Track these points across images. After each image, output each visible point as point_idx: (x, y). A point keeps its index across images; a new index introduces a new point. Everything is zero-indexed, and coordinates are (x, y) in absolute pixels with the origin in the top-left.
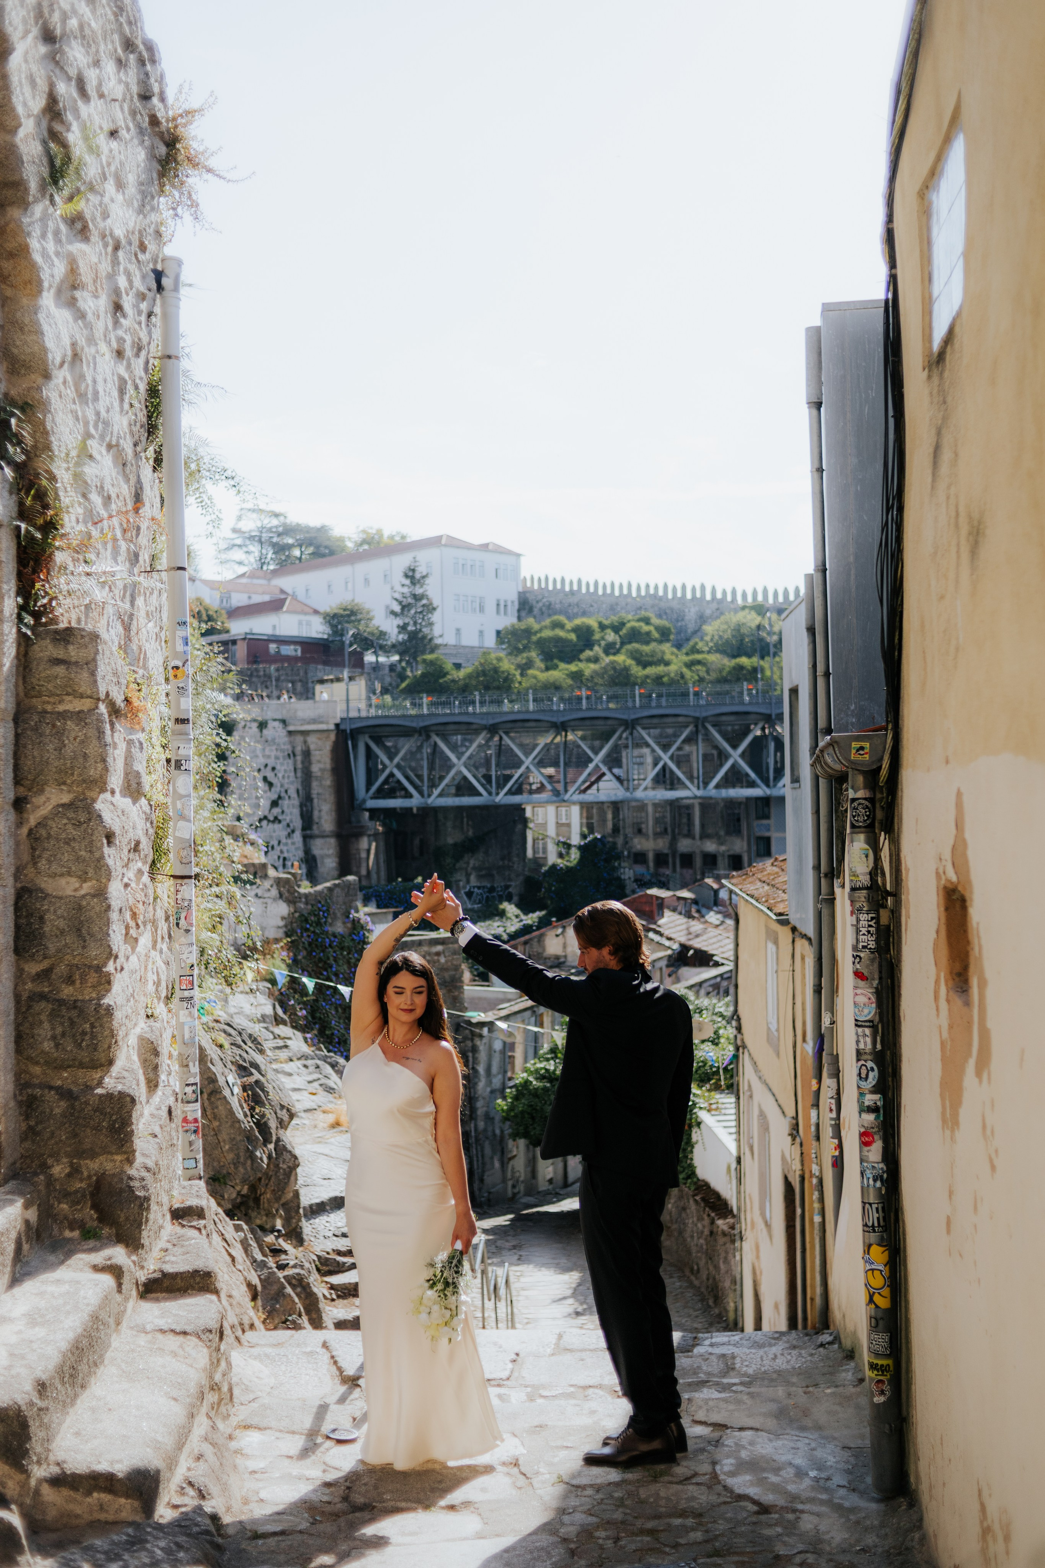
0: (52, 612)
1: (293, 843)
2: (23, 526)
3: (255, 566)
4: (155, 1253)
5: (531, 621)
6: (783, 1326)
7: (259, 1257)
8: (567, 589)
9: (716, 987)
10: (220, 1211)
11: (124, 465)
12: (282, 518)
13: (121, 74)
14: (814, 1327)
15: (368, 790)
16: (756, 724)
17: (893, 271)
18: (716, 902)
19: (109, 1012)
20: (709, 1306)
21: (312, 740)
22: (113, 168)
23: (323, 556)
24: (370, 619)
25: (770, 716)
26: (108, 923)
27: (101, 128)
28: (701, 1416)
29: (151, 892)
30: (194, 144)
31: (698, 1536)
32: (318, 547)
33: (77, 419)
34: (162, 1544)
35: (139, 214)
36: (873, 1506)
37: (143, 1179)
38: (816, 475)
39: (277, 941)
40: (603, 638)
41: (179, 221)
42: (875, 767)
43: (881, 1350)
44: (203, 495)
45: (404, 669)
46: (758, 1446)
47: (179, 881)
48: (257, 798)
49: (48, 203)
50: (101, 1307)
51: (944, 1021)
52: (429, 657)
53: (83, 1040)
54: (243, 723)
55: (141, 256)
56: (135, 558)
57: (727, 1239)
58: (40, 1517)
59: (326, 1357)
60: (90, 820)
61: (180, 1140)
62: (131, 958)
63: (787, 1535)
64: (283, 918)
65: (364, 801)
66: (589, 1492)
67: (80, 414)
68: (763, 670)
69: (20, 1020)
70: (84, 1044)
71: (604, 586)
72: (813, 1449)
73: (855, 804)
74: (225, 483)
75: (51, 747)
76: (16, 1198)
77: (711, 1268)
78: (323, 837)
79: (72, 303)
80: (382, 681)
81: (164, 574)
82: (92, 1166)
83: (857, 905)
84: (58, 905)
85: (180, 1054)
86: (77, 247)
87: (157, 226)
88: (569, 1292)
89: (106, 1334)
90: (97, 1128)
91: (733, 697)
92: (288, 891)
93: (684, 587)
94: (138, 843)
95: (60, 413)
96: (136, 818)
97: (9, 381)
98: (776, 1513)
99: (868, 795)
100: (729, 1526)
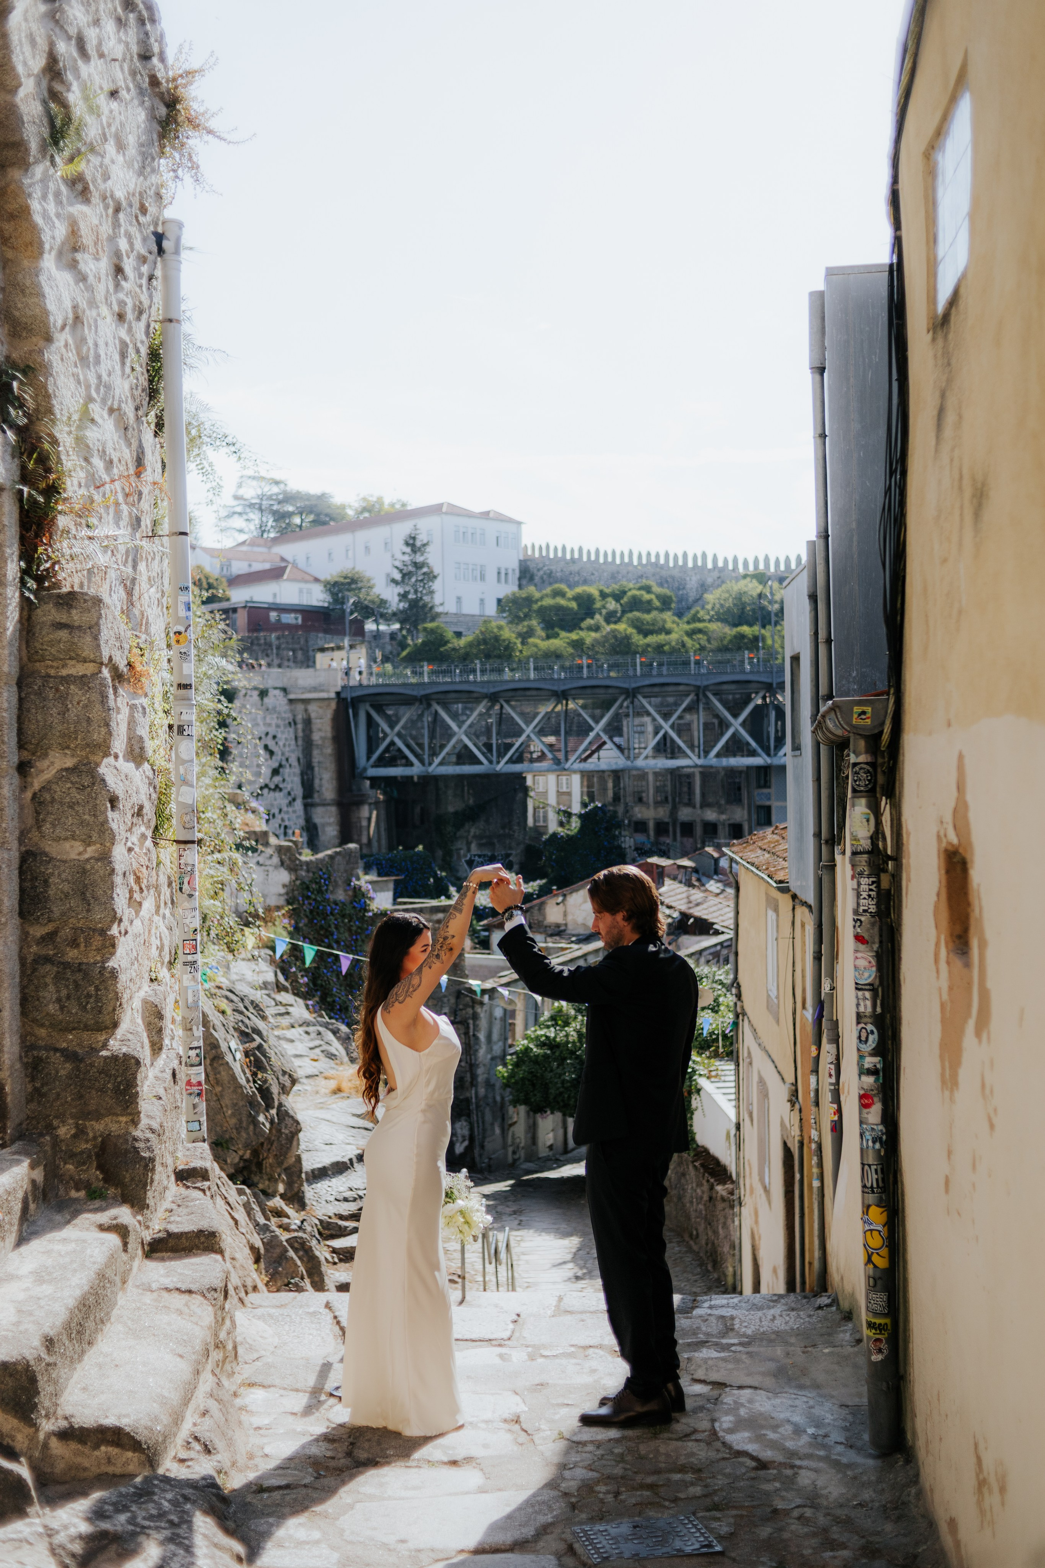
0: (55, 576)
1: (294, 812)
2: (26, 489)
3: (255, 534)
4: (160, 1213)
5: (532, 589)
6: (781, 1289)
7: (262, 1220)
8: (568, 557)
9: (716, 955)
10: (223, 1175)
11: (126, 429)
12: (282, 486)
13: (121, 34)
14: (812, 1290)
15: (368, 758)
16: (757, 693)
17: (898, 233)
18: (716, 871)
19: (114, 974)
20: (708, 1271)
21: (313, 708)
22: (113, 129)
23: (324, 523)
24: (371, 587)
25: (771, 685)
26: (112, 887)
27: (101, 88)
28: (700, 1375)
29: (154, 857)
30: (195, 105)
31: (697, 1490)
32: (318, 515)
33: (79, 382)
34: (169, 1496)
35: (139, 176)
36: (871, 1462)
37: (148, 1140)
38: (819, 441)
39: (278, 908)
40: (604, 607)
41: (179, 183)
42: (876, 731)
43: (879, 1309)
44: (205, 462)
45: (405, 637)
46: (757, 1404)
47: (182, 846)
48: (259, 766)
49: (48, 163)
50: (107, 1265)
51: (944, 983)
52: (430, 625)
53: (87, 1003)
54: (243, 692)
55: (142, 219)
56: (137, 522)
57: (726, 1204)
58: (49, 1470)
59: (328, 1317)
60: (94, 784)
61: (184, 1103)
62: (135, 922)
63: (785, 1490)
64: (284, 886)
65: (365, 769)
66: (590, 1448)
67: (81, 377)
68: (764, 639)
69: (25, 982)
70: (89, 1006)
71: (606, 554)
72: (812, 1407)
73: (857, 768)
74: (225, 450)
75: (54, 711)
76: (22, 1158)
77: (710, 1233)
78: (324, 805)
79: (73, 265)
80: (382, 649)
81: (165, 539)
82: (98, 1127)
83: (859, 869)
84: (62, 868)
85: (183, 1018)
86: (78, 209)
87: (157, 187)
88: (569, 1257)
89: (112, 1292)
90: (102, 1090)
91: (734, 666)
92: (290, 859)
93: (685, 555)
94: (141, 808)
95: (62, 377)
96: (139, 783)
97: (10, 344)
98: (774, 1468)
99: (869, 760)
100: (726, 1481)
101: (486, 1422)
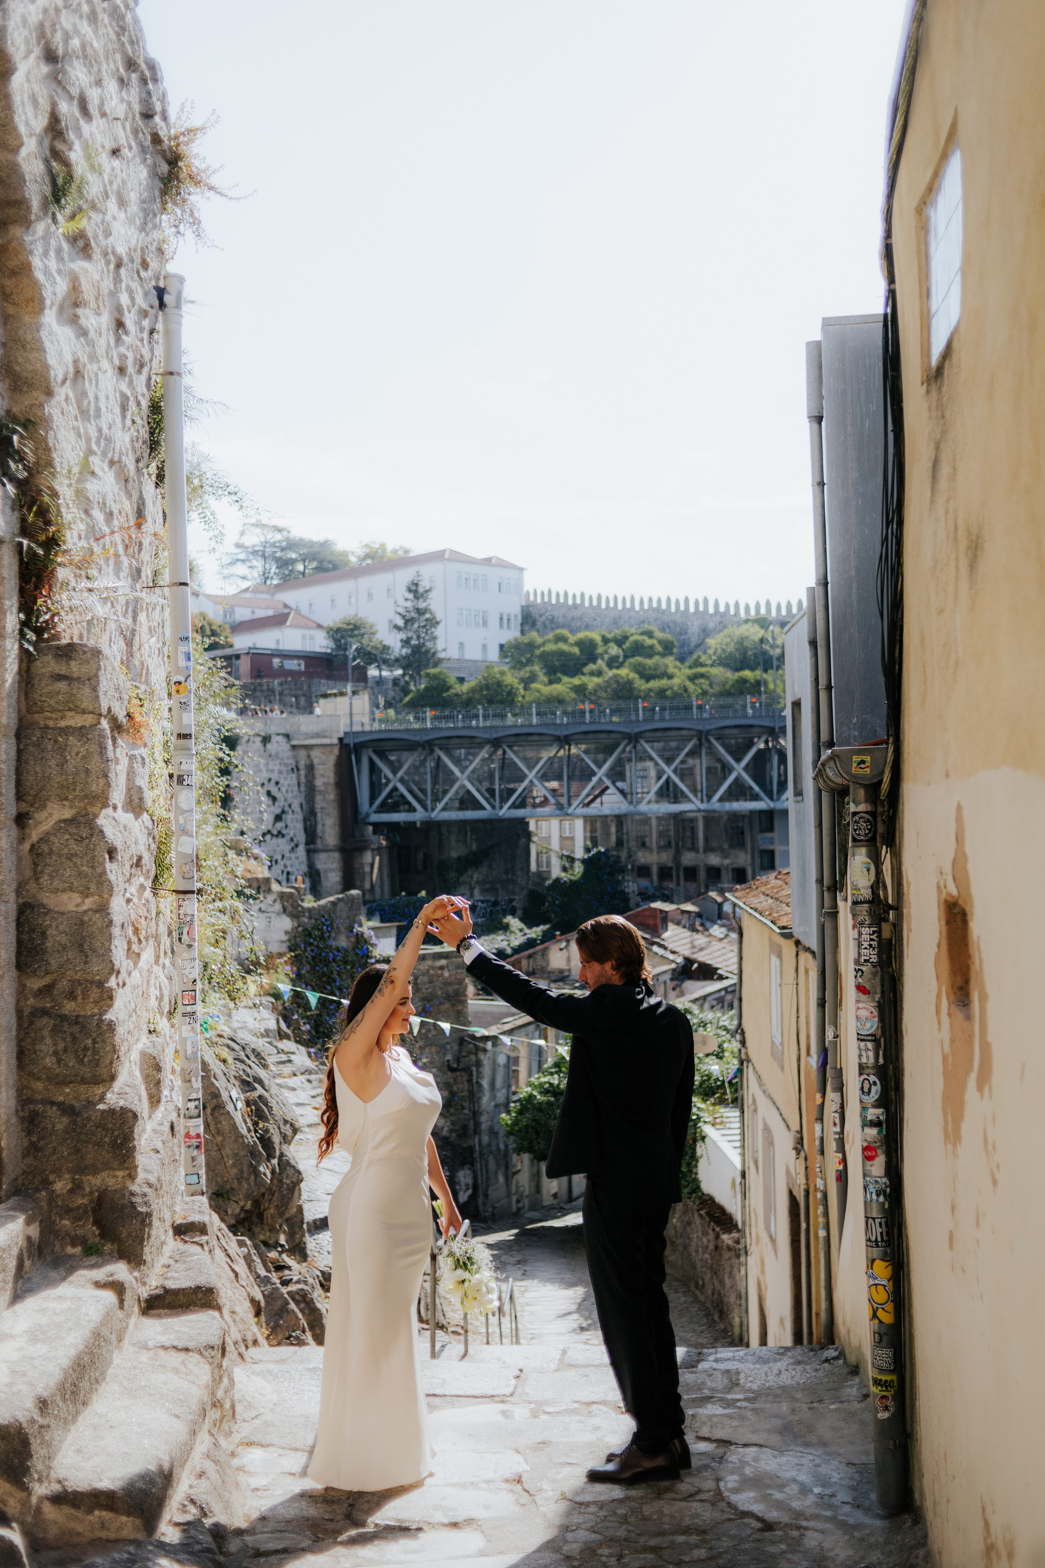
0: (54, 627)
1: (297, 858)
2: (25, 542)
3: (258, 581)
4: (158, 1269)
5: (534, 635)
6: (788, 1341)
7: (263, 1272)
8: (570, 602)
9: (721, 1000)
10: (223, 1226)
11: (126, 481)
12: (285, 533)
13: (124, 93)
14: (819, 1343)
15: (371, 804)
16: (759, 737)
17: (892, 286)
18: (719, 915)
19: (111, 1027)
20: (715, 1322)
21: (315, 754)
22: (115, 187)
23: (327, 570)
24: (374, 634)
25: (773, 728)
26: (110, 939)
27: (103, 147)
28: (705, 1432)
29: (153, 907)
30: (196, 162)
31: (701, 1553)
32: (321, 562)
33: (79, 436)
35: (141, 232)
36: (878, 1523)
37: (145, 1195)
38: (818, 489)
39: (280, 955)
40: (606, 652)
41: (181, 239)
42: (876, 780)
43: (885, 1366)
44: (207, 511)
45: (407, 683)
46: (762, 1463)
47: (182, 896)
48: (261, 812)
49: (50, 221)
50: (102, 1324)
51: (946, 1035)
52: (432, 671)
53: (85, 1056)
54: (246, 738)
55: (143, 274)
56: (137, 574)
57: (732, 1254)
58: (41, 1536)
60: (92, 835)
61: (183, 1154)
62: (133, 974)
63: (791, 1552)
64: (286, 933)
65: (368, 815)
66: (593, 1509)
67: (82, 430)
68: (766, 683)
69: (22, 1035)
70: (86, 1059)
71: (608, 600)
72: (818, 1466)
73: (857, 818)
74: (227, 499)
75: (53, 763)
76: (18, 1214)
77: (716, 1283)
78: (327, 851)
79: (74, 320)
80: (385, 695)
81: (166, 590)
82: (94, 1182)
83: (859, 919)
84: (60, 920)
85: (182, 1069)
86: (80, 265)
87: (159, 243)
88: (574, 1307)
89: (108, 1351)
90: (99, 1144)
91: (736, 710)
92: (292, 905)
93: (687, 601)
94: (140, 859)
95: (63, 430)
96: (138, 833)
97: (11, 398)
98: (780, 1530)
99: (869, 809)
100: (732, 1543)
101: (488, 1482)
